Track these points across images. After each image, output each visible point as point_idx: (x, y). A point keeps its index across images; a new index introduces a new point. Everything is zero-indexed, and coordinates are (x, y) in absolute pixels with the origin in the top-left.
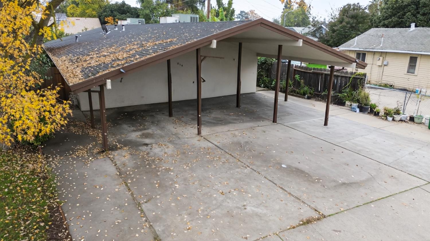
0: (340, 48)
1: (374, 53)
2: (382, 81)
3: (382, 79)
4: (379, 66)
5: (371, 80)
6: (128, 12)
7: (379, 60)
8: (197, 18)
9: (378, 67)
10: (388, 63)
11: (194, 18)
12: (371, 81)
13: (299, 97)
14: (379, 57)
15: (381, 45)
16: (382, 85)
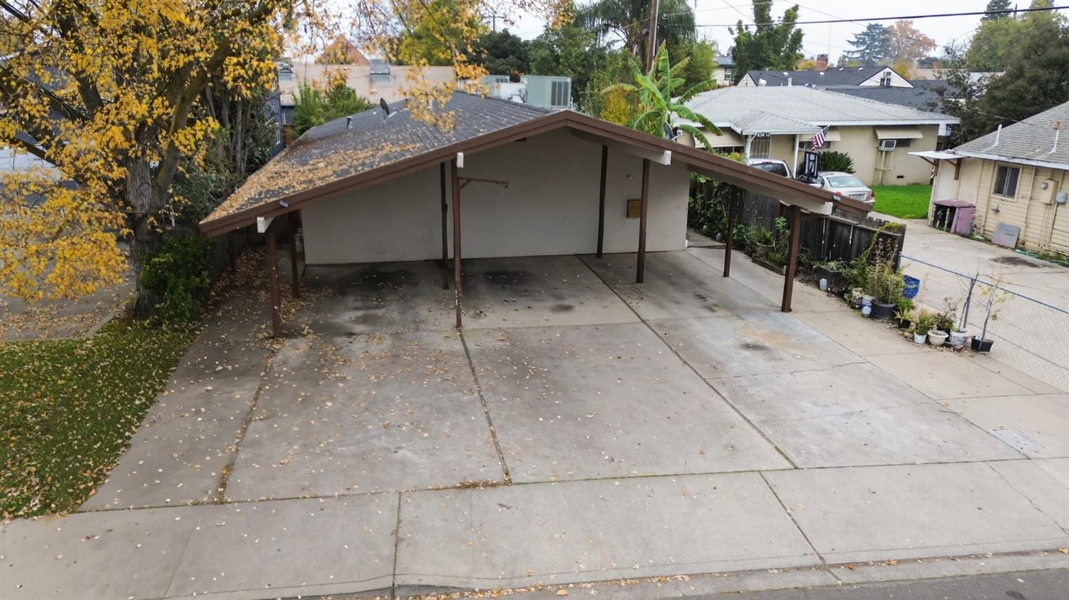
0: (957, 152)
1: (1038, 170)
2: (1052, 245)
3: (1053, 240)
4: (1047, 204)
5: (1028, 239)
6: (513, 53)
7: (1045, 188)
8: (566, 84)
9: (1045, 206)
10: (1066, 198)
11: (560, 84)
12: (1026, 243)
13: (772, 269)
14: (1047, 181)
15: (1054, 151)
16: (1051, 254)
